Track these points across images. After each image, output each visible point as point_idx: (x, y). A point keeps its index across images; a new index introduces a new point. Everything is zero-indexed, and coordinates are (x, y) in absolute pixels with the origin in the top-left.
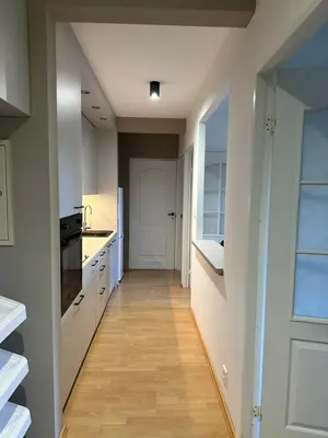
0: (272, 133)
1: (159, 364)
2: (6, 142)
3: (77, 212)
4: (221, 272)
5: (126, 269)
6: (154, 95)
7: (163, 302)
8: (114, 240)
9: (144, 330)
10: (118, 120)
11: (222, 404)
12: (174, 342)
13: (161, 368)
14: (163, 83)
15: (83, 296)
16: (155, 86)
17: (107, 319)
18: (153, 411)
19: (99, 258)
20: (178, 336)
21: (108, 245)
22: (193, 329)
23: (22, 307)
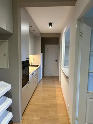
0: (82, 37)
1: (50, 103)
2: (7, 41)
3: (27, 60)
4: (68, 78)
5: (43, 76)
6: (50, 27)
7: (53, 85)
8: (39, 68)
9: (47, 93)
10: (41, 34)
11: (67, 115)
12: (55, 97)
13: (51, 104)
14: (53, 23)
15: (29, 83)
16: (50, 24)
17: (37, 89)
18: (48, 116)
19: (35, 73)
20: (57, 95)
21: (38, 69)
22: (61, 94)
23: (10, 85)
